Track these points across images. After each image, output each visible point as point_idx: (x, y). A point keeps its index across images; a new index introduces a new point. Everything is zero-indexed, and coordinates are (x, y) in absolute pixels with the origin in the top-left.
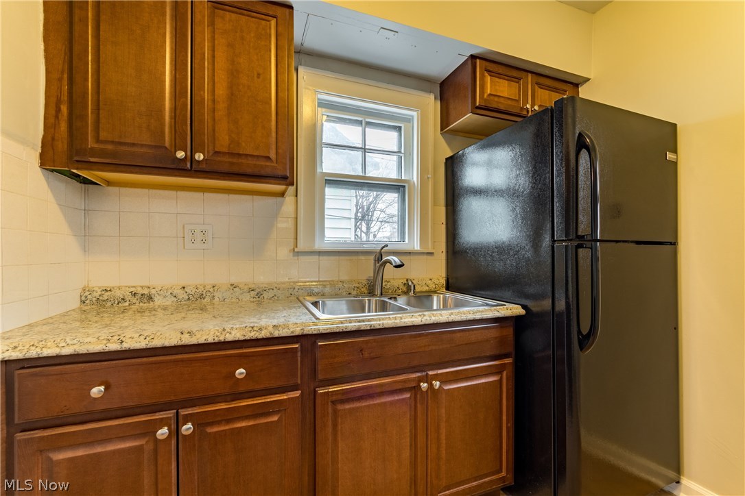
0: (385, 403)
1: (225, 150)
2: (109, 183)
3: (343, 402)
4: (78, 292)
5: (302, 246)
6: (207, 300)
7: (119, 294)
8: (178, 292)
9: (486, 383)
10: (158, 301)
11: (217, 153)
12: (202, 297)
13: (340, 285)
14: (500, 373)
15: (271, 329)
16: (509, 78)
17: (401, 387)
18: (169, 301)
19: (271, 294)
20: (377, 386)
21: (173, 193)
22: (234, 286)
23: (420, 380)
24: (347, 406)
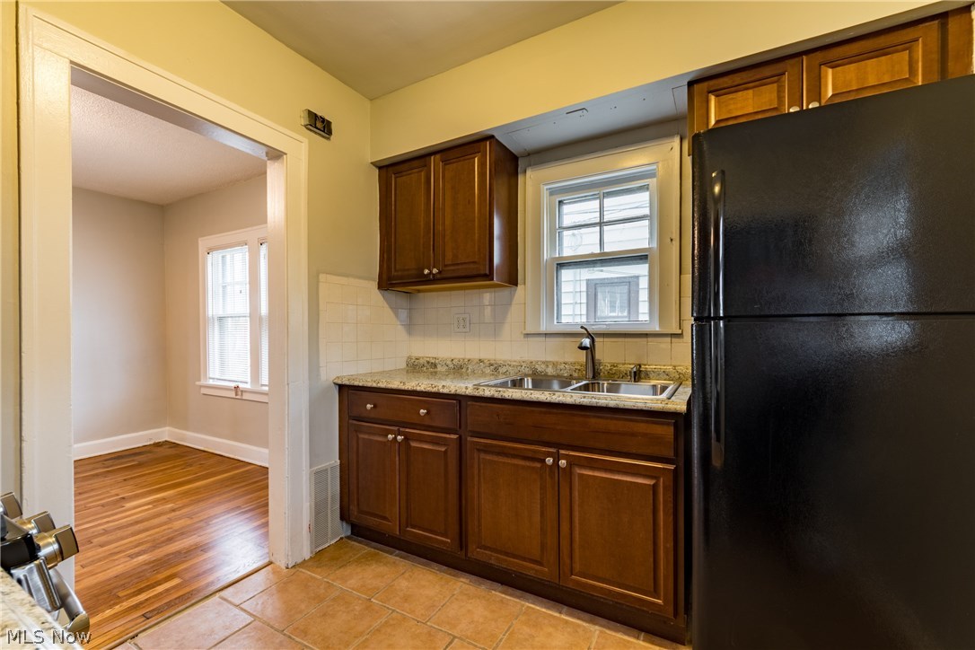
0: (517, 465)
1: (450, 263)
2: (419, 291)
3: (486, 452)
4: (405, 359)
5: (530, 330)
6: (464, 370)
7: (421, 361)
8: (449, 362)
9: (631, 482)
10: (439, 368)
11: (446, 266)
12: (461, 367)
13: (562, 367)
14: (656, 478)
15: (440, 387)
16: (757, 83)
17: (530, 455)
18: (444, 369)
19: (504, 369)
20: (510, 448)
21: (448, 293)
22: (481, 361)
23: (549, 454)
24: (489, 457)
